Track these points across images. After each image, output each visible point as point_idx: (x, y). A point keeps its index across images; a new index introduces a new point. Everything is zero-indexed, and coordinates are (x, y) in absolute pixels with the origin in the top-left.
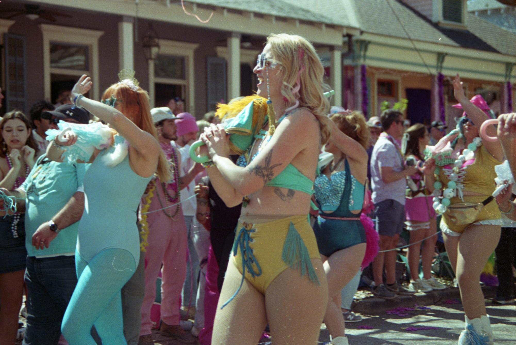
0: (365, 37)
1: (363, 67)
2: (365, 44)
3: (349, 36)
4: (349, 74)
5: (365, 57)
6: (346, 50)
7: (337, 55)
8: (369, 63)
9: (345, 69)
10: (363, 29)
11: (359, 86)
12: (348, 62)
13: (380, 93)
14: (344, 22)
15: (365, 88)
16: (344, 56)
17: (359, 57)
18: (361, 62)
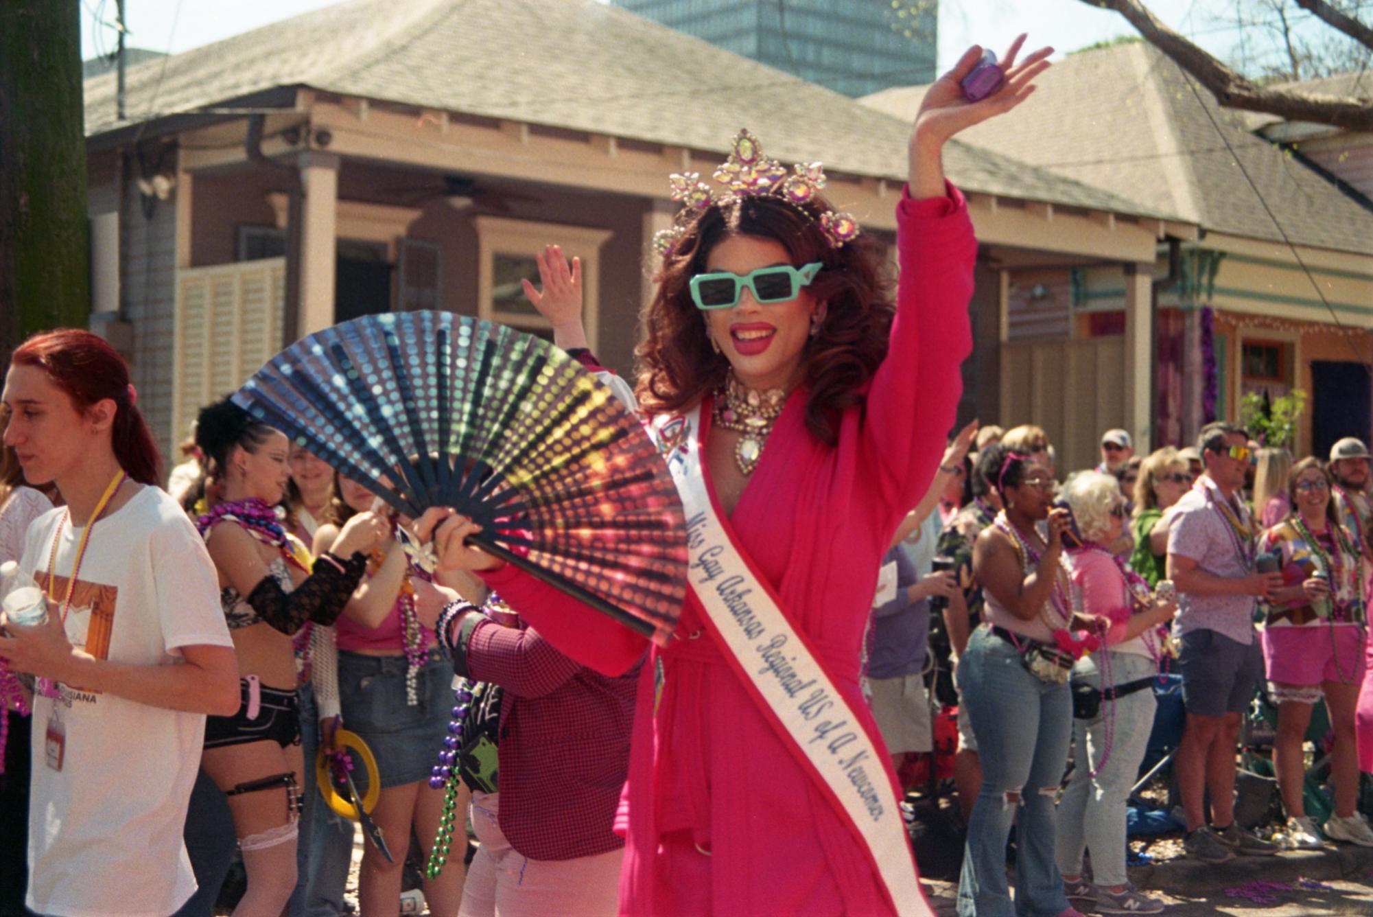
0: (1211, 243)
1: (1206, 313)
2: (1212, 260)
3: (1173, 241)
4: (1173, 327)
5: (1211, 289)
6: (1164, 273)
7: (1143, 285)
8: (1220, 302)
9: (1160, 316)
10: (1207, 225)
11: (1195, 355)
12: (1169, 300)
13: (1250, 373)
14: (1163, 210)
15: (1209, 361)
16: (1157, 288)
17: (1197, 290)
18: (1202, 299)
